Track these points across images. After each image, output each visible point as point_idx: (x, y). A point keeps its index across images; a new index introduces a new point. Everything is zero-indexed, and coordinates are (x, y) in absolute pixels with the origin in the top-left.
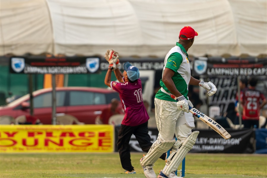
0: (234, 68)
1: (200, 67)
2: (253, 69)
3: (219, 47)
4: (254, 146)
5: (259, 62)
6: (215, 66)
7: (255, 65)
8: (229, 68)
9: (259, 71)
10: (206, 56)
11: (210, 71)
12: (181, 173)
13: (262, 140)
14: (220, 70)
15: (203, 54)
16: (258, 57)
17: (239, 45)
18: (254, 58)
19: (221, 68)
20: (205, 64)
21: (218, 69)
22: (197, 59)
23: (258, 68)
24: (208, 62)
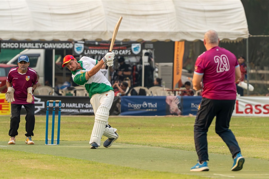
0: (105, 50)
1: (79, 48)
2: (119, 50)
3: (93, 33)
4: (120, 109)
5: (123, 45)
6: (90, 48)
7: (121, 47)
8: (101, 50)
9: (124, 52)
10: (84, 40)
11: (86, 52)
12: (57, 141)
13: (125, 105)
14: (94, 51)
15: (81, 39)
16: (123, 42)
17: (109, 32)
18: (119, 42)
19: (95, 50)
20: (82, 46)
21: (92, 50)
22: (76, 42)
23: (122, 50)
24: (85, 44)
